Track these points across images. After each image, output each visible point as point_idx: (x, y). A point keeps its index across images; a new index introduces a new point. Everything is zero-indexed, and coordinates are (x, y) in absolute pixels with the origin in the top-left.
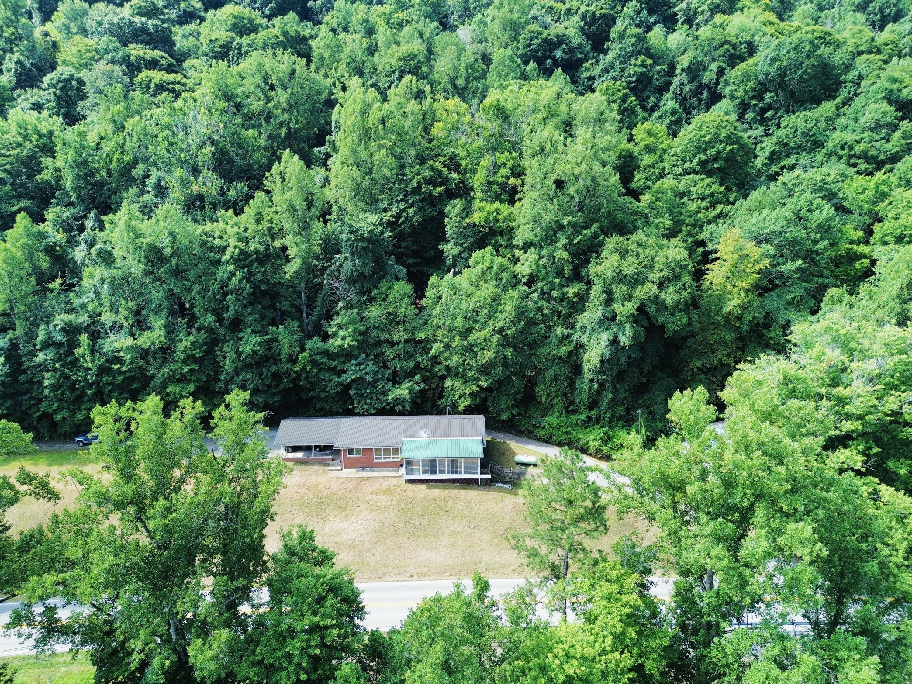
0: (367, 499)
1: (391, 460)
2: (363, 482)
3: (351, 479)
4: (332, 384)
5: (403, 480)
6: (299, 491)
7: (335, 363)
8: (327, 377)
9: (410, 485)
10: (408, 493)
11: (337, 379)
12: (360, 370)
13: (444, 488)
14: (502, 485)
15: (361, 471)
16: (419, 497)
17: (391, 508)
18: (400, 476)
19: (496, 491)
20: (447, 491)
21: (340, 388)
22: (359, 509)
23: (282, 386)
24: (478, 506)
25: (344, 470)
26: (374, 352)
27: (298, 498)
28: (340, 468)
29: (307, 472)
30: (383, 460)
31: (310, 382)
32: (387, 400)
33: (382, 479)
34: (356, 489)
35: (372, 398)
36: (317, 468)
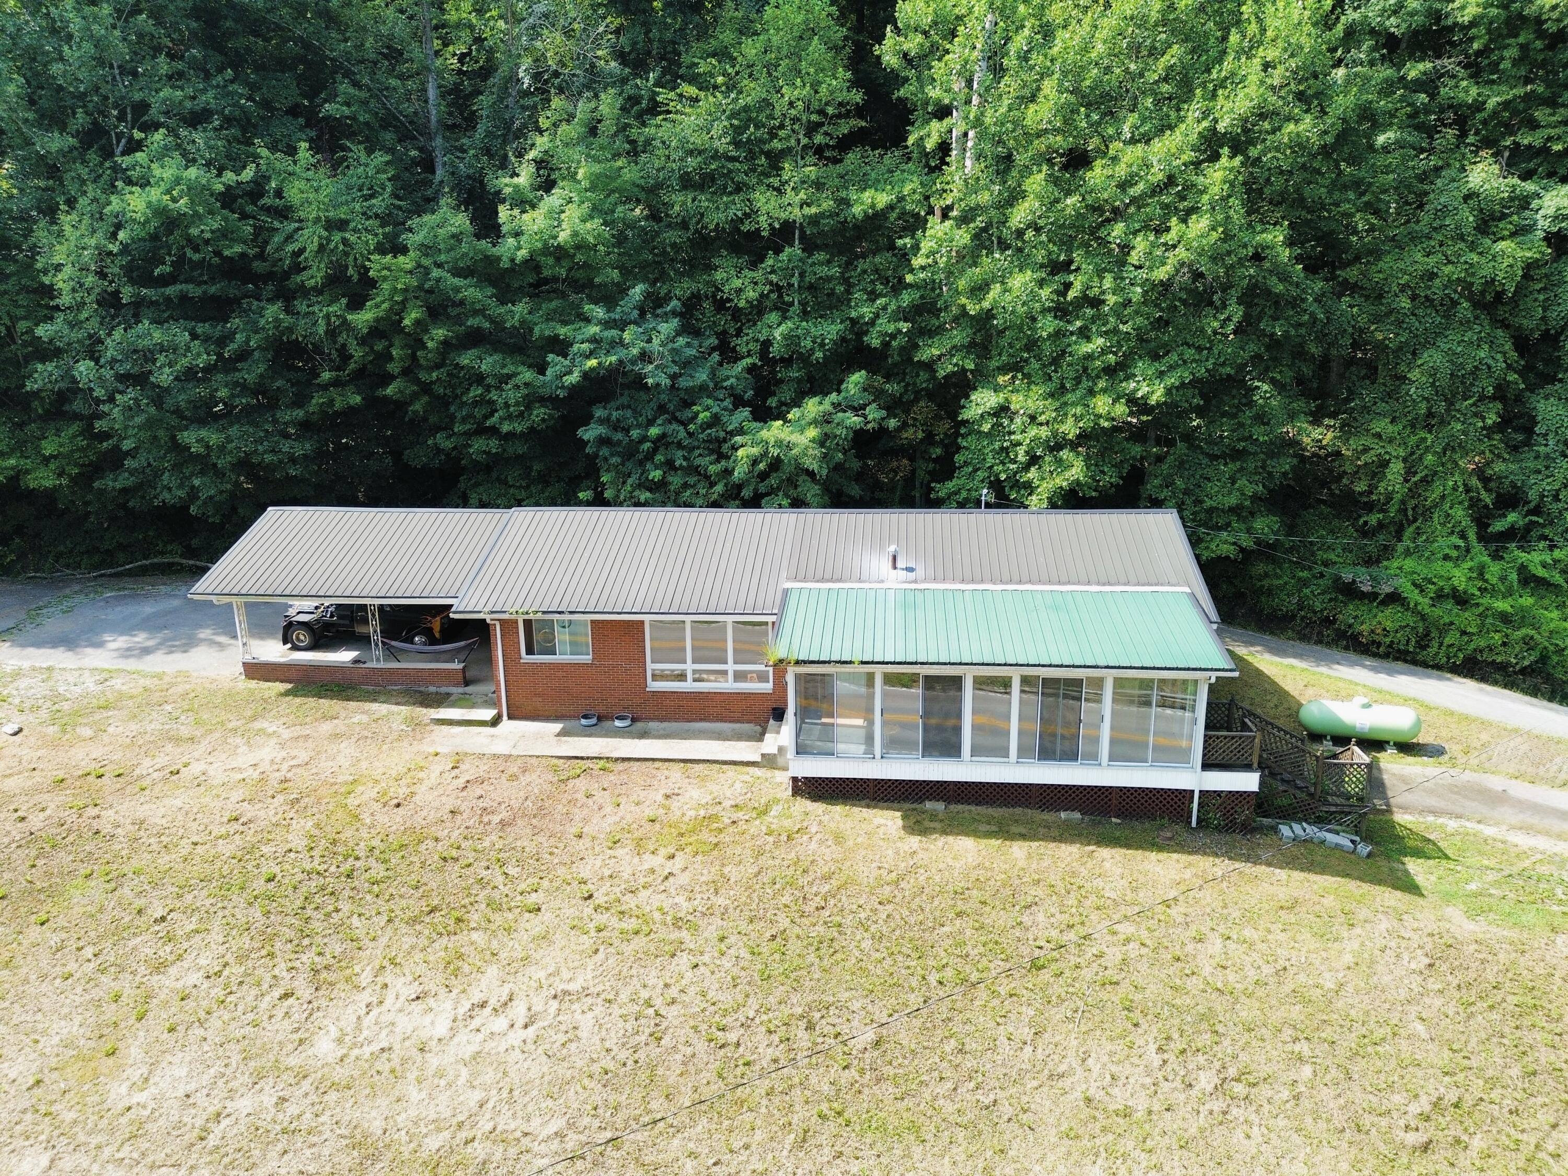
0: (585, 871)
1: (729, 685)
2: (582, 784)
3: (527, 763)
4: (511, 394)
5: (783, 778)
6: (249, 811)
7: (520, 309)
8: (488, 364)
9: (818, 808)
10: (809, 847)
11: (527, 375)
12: (621, 343)
13: (1004, 832)
14: (1311, 830)
15: (587, 732)
16: (866, 873)
17: (711, 929)
18: (769, 761)
19: (1291, 862)
20: (1019, 850)
21: (539, 413)
22: (534, 925)
23: (318, 400)
24: (1215, 945)
25: (507, 725)
26: (685, 288)
27: (226, 849)
28: (488, 714)
29: (326, 727)
30: (688, 686)
31: (426, 388)
32: (728, 472)
33: (676, 772)
34: (541, 812)
35: (670, 465)
36: (380, 709)
